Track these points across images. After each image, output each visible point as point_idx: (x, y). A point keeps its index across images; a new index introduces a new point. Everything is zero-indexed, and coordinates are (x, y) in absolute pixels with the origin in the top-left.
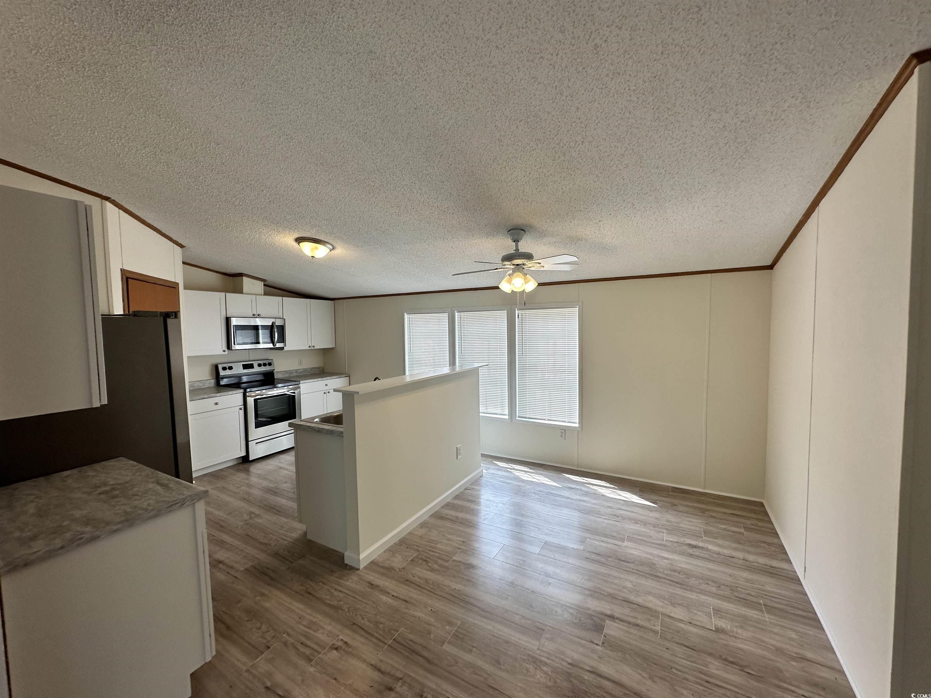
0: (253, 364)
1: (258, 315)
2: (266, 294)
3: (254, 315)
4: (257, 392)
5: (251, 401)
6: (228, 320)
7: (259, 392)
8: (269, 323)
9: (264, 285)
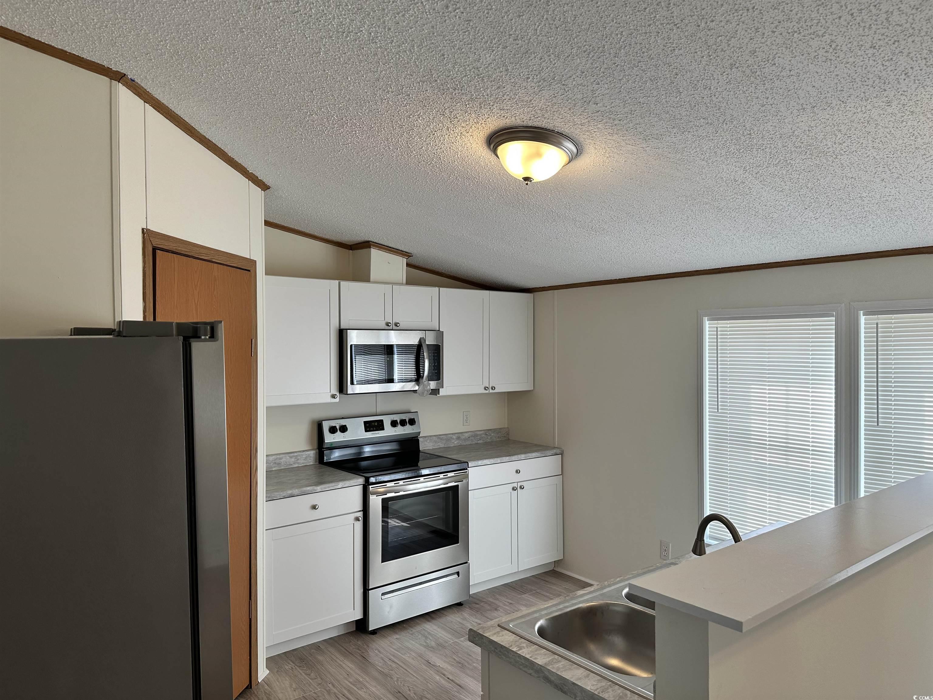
0: (382, 421)
1: (396, 324)
2: (410, 282)
3: (387, 324)
4: (389, 484)
5: (376, 502)
6: (342, 334)
7: (392, 484)
8: (413, 339)
9: (408, 265)
